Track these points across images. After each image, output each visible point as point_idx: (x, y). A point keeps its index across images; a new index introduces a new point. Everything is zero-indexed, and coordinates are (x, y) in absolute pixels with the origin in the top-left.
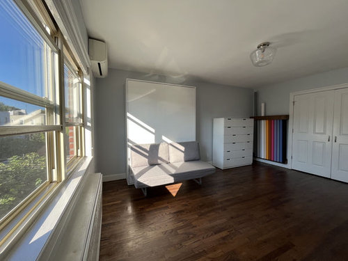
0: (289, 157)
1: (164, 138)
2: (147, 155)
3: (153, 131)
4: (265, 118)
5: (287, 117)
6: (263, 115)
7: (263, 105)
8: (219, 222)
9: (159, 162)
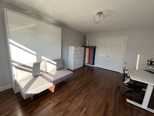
0: (95, 63)
1: (43, 57)
2: (32, 70)
3: (35, 53)
4: (88, 47)
7: (88, 41)
8: (80, 103)
9: (41, 73)
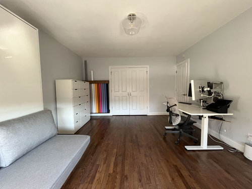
4: (94, 82)
5: (108, 81)
6: (92, 80)
